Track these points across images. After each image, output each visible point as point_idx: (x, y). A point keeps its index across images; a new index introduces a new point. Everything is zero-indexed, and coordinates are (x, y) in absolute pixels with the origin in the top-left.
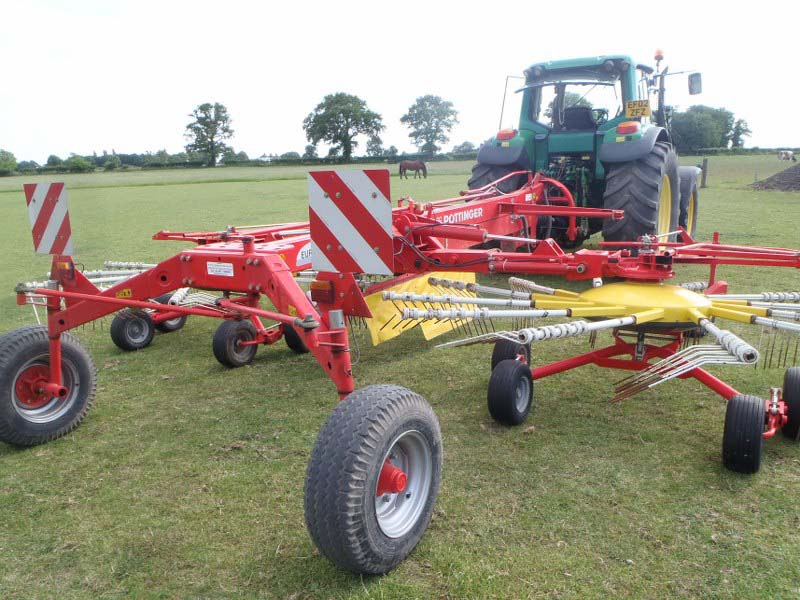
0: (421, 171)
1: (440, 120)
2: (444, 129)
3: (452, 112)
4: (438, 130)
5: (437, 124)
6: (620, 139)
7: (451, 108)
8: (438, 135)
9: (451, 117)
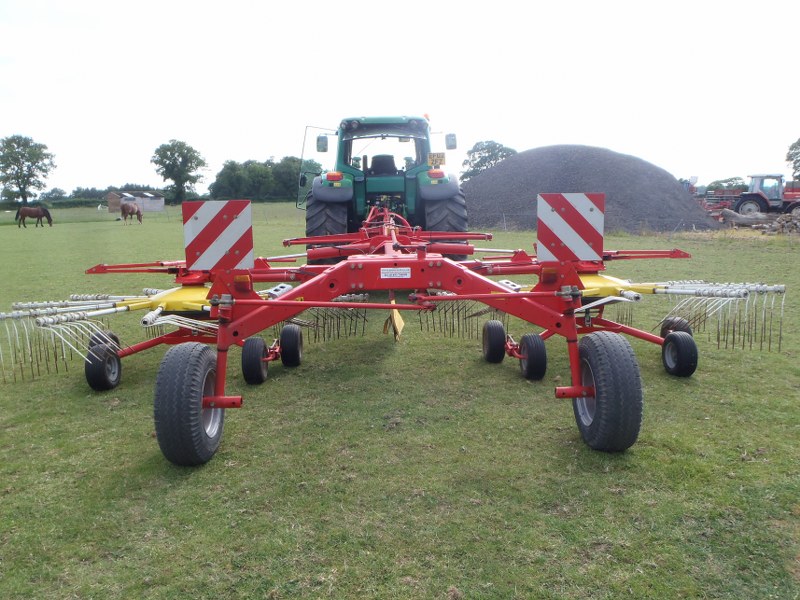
0: (44, 219)
1: (33, 164)
2: (38, 173)
3: (47, 156)
4: (31, 175)
5: (29, 167)
6: (434, 182)
7: (45, 151)
8: (32, 180)
9: (46, 161)
